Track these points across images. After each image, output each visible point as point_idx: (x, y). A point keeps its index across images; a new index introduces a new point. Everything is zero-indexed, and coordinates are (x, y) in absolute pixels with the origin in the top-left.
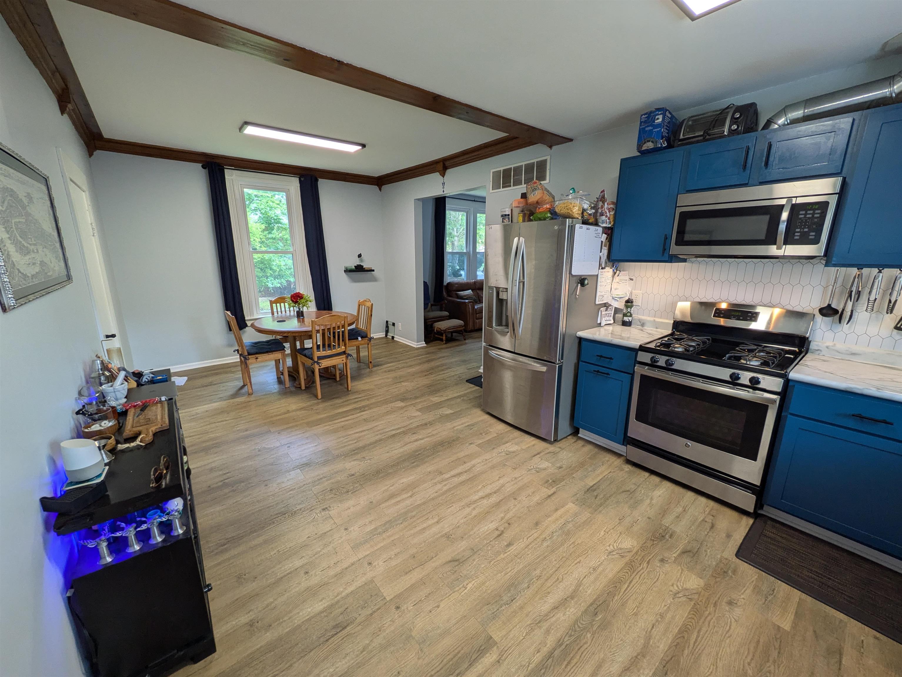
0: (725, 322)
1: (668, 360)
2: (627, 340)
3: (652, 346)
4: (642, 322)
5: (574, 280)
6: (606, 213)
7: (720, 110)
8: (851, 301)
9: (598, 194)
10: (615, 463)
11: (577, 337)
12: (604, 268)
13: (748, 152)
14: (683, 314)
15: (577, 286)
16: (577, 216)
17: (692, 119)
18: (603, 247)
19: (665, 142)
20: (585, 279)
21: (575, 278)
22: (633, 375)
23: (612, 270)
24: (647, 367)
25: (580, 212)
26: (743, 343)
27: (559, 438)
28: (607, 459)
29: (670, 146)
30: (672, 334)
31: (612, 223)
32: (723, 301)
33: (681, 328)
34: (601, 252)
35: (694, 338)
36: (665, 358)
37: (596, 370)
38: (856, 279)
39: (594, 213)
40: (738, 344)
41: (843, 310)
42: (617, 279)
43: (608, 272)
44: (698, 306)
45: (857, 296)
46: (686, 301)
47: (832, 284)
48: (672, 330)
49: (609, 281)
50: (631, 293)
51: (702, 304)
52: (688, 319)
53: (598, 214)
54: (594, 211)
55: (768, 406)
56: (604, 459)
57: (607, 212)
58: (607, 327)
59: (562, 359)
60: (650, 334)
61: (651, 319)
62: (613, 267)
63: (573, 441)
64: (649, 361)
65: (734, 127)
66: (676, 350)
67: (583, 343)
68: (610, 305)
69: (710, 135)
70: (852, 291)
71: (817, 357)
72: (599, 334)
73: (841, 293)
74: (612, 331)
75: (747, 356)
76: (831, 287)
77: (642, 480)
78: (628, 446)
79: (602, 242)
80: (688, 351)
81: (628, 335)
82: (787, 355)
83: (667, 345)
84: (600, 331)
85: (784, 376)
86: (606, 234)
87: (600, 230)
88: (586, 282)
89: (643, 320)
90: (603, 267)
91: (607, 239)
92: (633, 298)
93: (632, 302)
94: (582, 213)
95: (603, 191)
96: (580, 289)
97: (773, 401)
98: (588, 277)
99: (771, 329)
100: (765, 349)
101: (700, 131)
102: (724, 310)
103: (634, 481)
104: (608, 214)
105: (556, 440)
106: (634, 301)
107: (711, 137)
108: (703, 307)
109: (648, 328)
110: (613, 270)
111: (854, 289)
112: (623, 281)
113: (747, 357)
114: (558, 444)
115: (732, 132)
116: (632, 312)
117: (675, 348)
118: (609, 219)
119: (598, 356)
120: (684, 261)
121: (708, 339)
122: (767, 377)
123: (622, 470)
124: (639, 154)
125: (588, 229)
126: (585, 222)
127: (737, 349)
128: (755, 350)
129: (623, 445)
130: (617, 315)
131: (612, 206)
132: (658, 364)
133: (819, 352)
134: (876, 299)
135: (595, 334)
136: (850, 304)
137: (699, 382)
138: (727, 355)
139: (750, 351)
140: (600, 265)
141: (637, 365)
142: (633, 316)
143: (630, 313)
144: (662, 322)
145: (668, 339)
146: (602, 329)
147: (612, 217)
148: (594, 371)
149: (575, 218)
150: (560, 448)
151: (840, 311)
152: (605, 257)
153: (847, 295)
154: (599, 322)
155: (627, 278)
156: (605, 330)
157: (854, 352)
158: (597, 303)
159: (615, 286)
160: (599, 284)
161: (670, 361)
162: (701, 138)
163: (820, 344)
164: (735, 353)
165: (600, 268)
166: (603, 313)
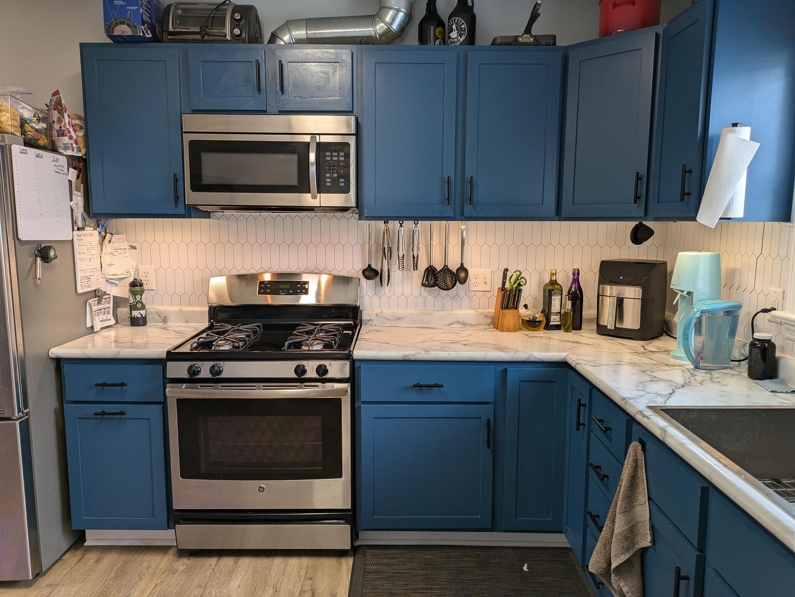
0: (273, 299)
1: (213, 367)
2: (145, 348)
3: (186, 349)
4: (163, 316)
5: (25, 251)
6: (69, 132)
7: (215, 4)
8: (386, 260)
9: (47, 98)
10: (161, 566)
11: (52, 359)
12: (83, 229)
13: (259, 68)
14: (219, 295)
15: (36, 261)
16: (10, 129)
17: (182, 6)
18: (75, 192)
19: (149, 32)
20: (48, 248)
21: (27, 247)
22: (164, 404)
23: (96, 232)
24: (184, 385)
25: (17, 124)
26: (298, 325)
27: (45, 567)
28: (145, 565)
29: (156, 39)
30: (210, 328)
31: (83, 151)
32: (266, 272)
33: (221, 316)
34: (71, 200)
35: (241, 328)
36: (209, 364)
37: (99, 411)
38: (386, 235)
39: (46, 129)
40: (294, 327)
41: (382, 270)
42: (108, 248)
43: (91, 235)
44: (237, 281)
45: (389, 253)
46: (221, 275)
47: (368, 242)
48: (209, 321)
49: (96, 251)
50: (137, 270)
51: (241, 277)
52: (228, 302)
53: (55, 133)
54: (45, 125)
55: (340, 399)
56: (141, 568)
57: (71, 129)
58: (106, 333)
59: (26, 406)
60: (178, 332)
61: (177, 309)
62: (98, 227)
63: (76, 559)
64: (185, 375)
65: (237, 31)
66: (221, 348)
67: (66, 368)
68: (105, 293)
69: (209, 35)
70: (384, 248)
71: (370, 328)
72: (94, 346)
73: (377, 251)
74: (116, 337)
75: (307, 340)
76: (367, 245)
77: (208, 573)
78: (177, 526)
79: (70, 181)
80: (238, 348)
81: (145, 340)
82: (345, 332)
83: (208, 345)
84: (93, 341)
85: (349, 357)
86: (75, 168)
87: (63, 161)
88: (52, 253)
89: (164, 312)
90: (80, 226)
91: (78, 177)
92: (141, 277)
93: (141, 285)
94: (22, 126)
95: (56, 93)
96: (43, 268)
97: (344, 392)
98: (54, 245)
99: (323, 302)
100: (323, 327)
101: (195, 26)
102: (269, 282)
103: (196, 581)
104: (73, 134)
105: (38, 575)
106: (144, 283)
107: (211, 38)
108: (244, 283)
109: (174, 324)
110: (100, 233)
111: (386, 246)
112: (120, 251)
113: (308, 342)
114: (44, 581)
115: (235, 38)
116: (143, 301)
117: (219, 346)
118: (76, 143)
119: (97, 385)
120: (207, 215)
121: (259, 326)
122: (333, 362)
123: (174, 572)
124: (109, 41)
125: (38, 156)
126: (30, 143)
127: (294, 333)
128: (313, 330)
129: (168, 528)
130: (119, 310)
131: (77, 122)
132: (201, 376)
133: (371, 322)
134: (403, 255)
135: (87, 347)
136: (385, 262)
137: (260, 389)
138: (286, 343)
139: (309, 333)
140: (74, 223)
141: (168, 385)
142: (147, 307)
143: (142, 303)
144: (193, 312)
145: (207, 335)
146: (97, 338)
147: (81, 140)
148: (96, 414)
149: (7, 133)
150: (50, 585)
151: (379, 271)
152: (81, 210)
153: (381, 253)
154: (89, 325)
155: (126, 245)
156: (103, 337)
157: (398, 316)
158: (80, 291)
159: (106, 259)
160: (77, 256)
161: (216, 368)
162: (199, 37)
163: (370, 312)
164: (293, 339)
165: (76, 228)
166: (94, 308)
